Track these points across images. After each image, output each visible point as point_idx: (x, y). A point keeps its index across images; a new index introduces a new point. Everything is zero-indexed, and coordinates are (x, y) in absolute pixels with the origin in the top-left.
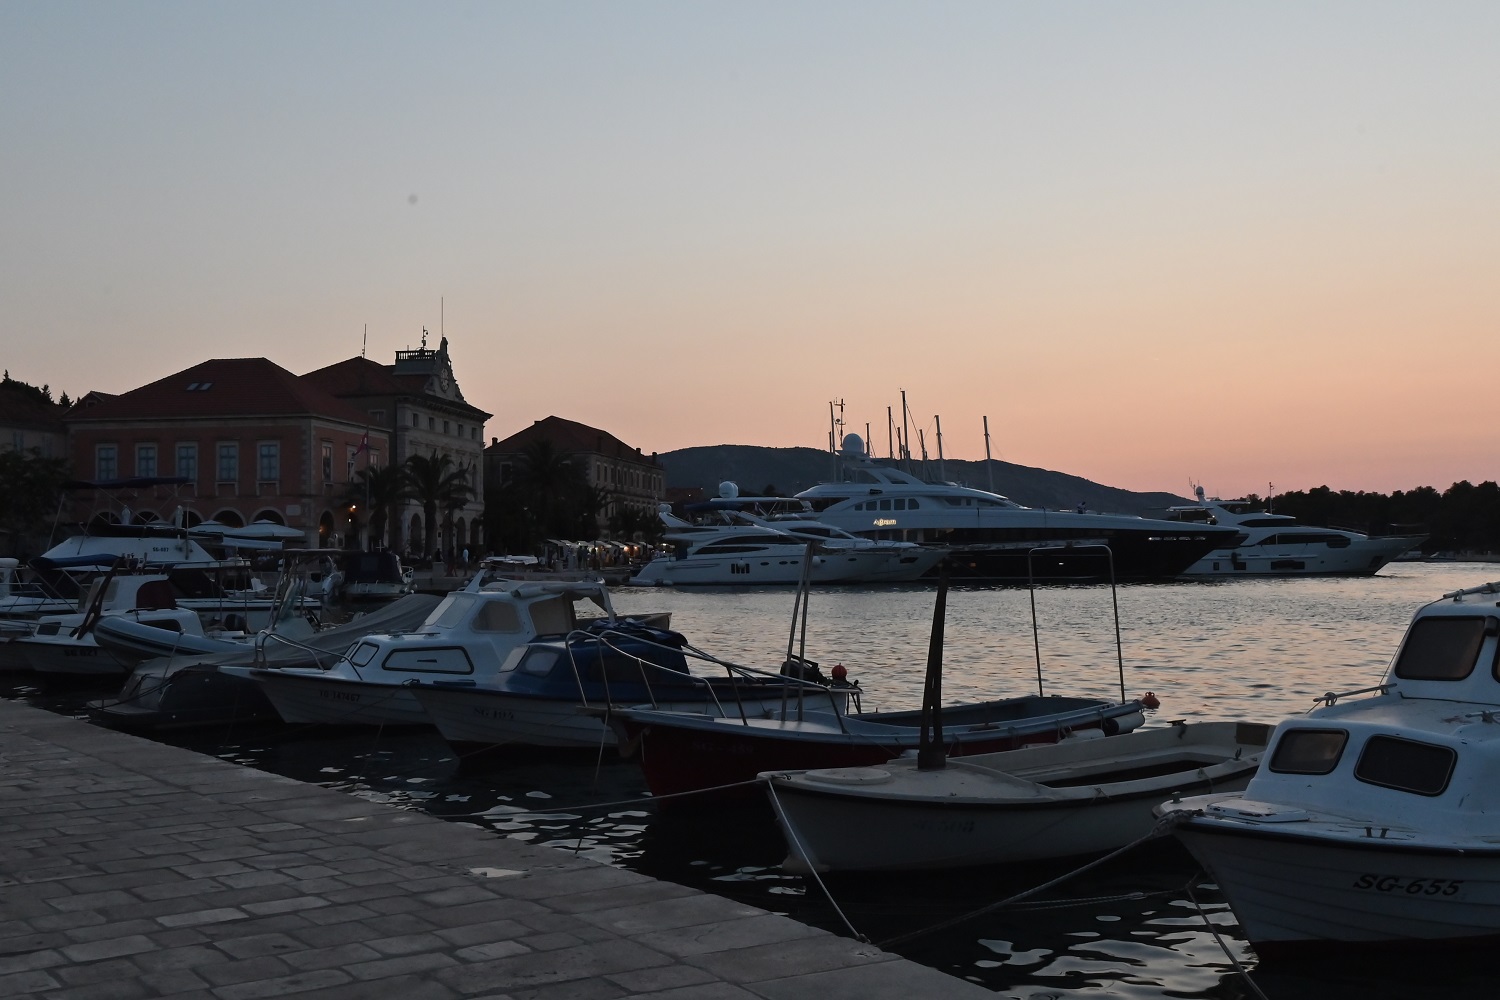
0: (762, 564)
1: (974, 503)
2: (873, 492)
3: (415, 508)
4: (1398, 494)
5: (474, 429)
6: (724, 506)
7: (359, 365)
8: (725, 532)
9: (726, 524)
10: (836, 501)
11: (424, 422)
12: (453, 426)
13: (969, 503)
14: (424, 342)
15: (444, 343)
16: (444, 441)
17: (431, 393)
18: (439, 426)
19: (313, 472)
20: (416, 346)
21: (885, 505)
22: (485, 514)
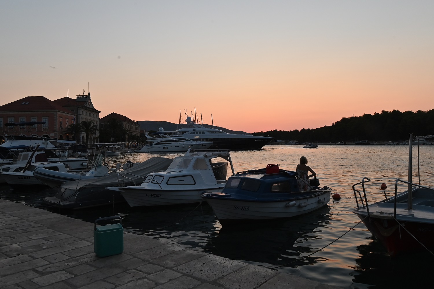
0: (171, 147)
1: (217, 133)
2: (194, 130)
3: (83, 134)
4: (291, 131)
5: (97, 115)
6: (161, 133)
7: (67, 99)
8: (162, 139)
9: (161, 138)
10: (185, 132)
11: (85, 113)
12: (92, 114)
13: (216, 133)
14: (84, 93)
15: (89, 94)
16: (90, 118)
17: (86, 106)
18: (88, 114)
19: (58, 125)
20: (82, 94)
21: (197, 133)
22: (100, 136)
